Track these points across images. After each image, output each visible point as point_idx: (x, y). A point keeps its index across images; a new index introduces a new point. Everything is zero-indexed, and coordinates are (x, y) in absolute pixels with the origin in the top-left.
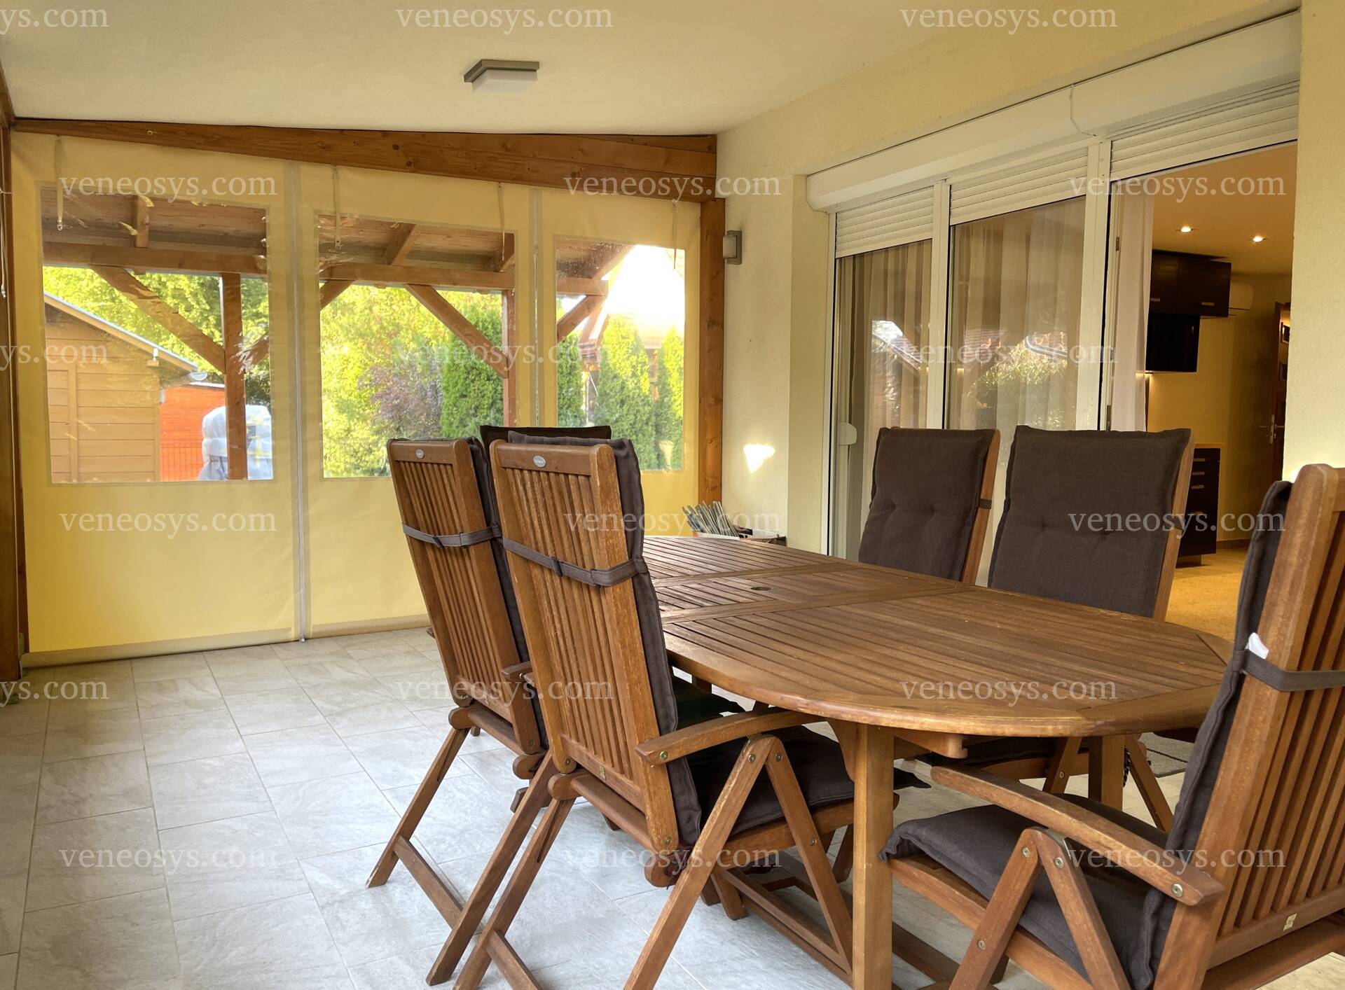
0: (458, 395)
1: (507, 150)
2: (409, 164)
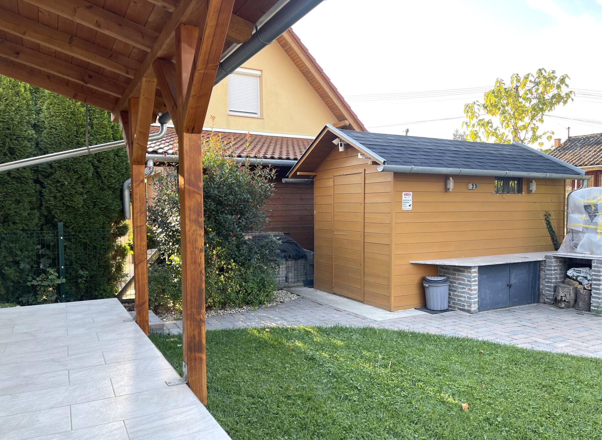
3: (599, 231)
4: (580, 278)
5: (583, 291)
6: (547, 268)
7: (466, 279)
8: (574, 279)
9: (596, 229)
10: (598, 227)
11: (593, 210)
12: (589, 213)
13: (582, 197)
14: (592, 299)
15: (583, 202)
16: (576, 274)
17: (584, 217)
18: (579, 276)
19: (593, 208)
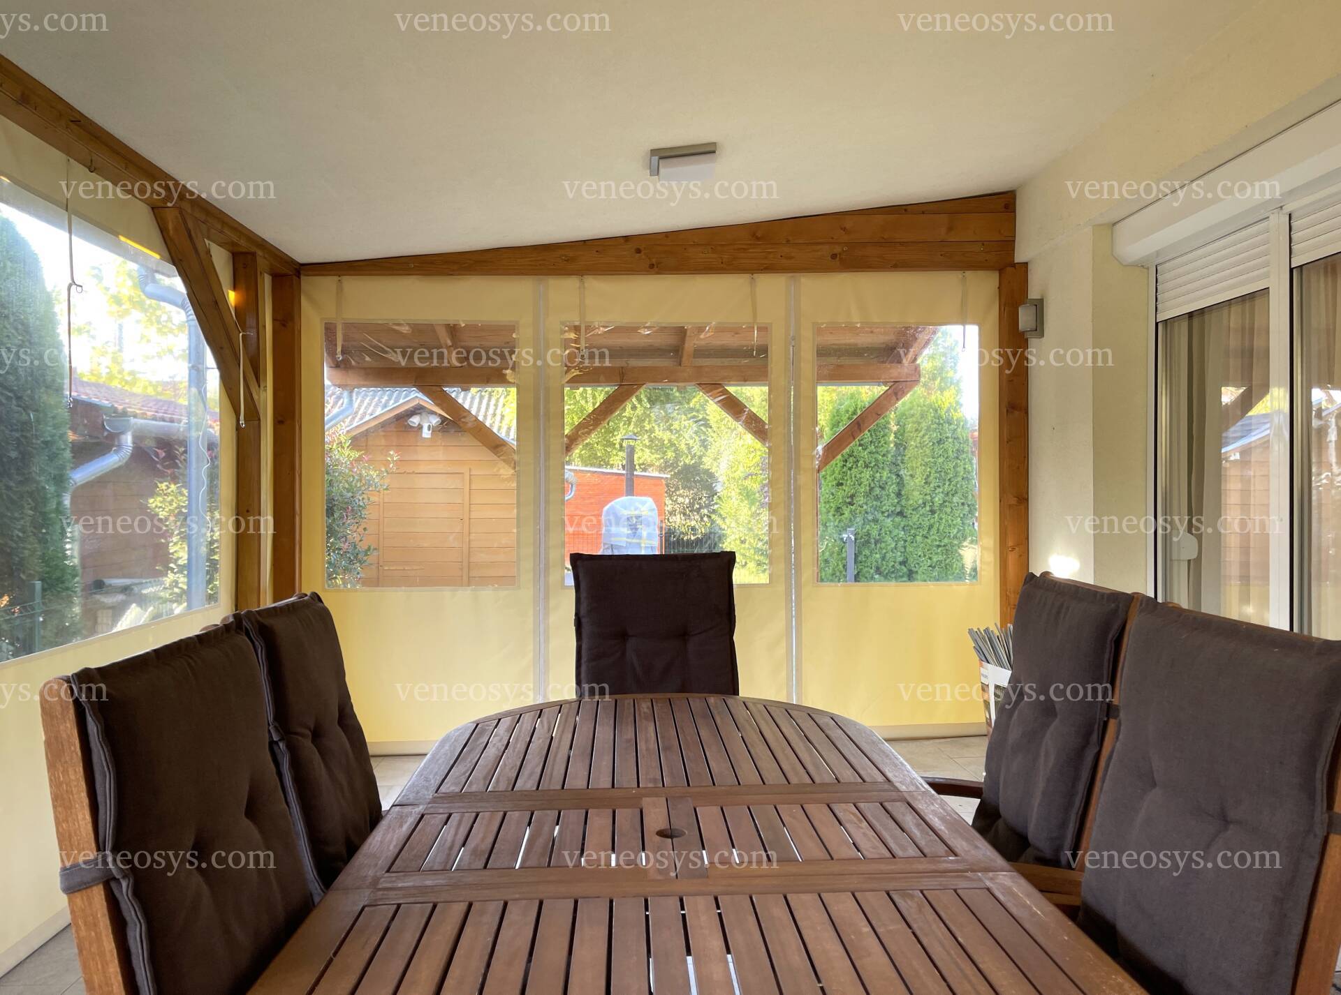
0: (835, 483)
1: (758, 239)
2: (652, 266)
3: (643, 545)
13: (622, 508)
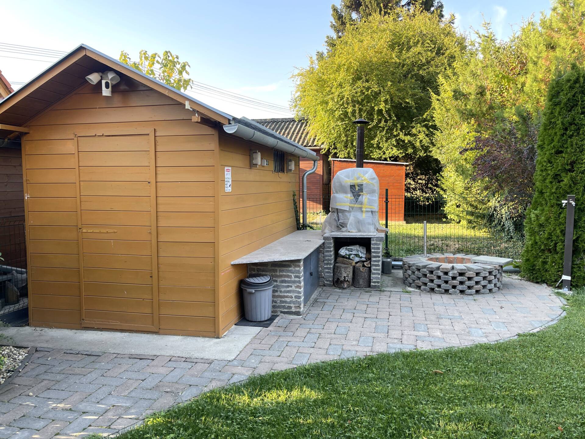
0: (553, 151)
3: (364, 209)
4: (353, 256)
5: (363, 269)
6: (326, 250)
7: (293, 275)
8: (346, 258)
9: (361, 208)
10: (363, 206)
11: (357, 189)
12: (353, 193)
13: (348, 177)
14: (372, 276)
15: (349, 181)
16: (348, 253)
17: (349, 196)
18: (351, 254)
19: (357, 188)
